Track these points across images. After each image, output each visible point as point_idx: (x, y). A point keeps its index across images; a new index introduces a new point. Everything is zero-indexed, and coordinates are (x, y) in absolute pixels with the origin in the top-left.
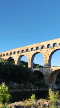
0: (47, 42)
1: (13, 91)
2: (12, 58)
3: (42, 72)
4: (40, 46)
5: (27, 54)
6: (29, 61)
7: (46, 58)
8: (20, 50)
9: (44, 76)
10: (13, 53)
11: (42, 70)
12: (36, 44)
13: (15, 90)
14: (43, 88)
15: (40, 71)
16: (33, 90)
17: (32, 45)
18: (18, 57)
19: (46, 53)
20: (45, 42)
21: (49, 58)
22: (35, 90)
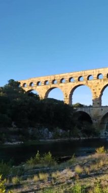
0: (97, 70)
1: (59, 139)
2: (32, 91)
3: (88, 113)
4: (85, 76)
5: (62, 86)
6: (66, 96)
7: (95, 93)
8: (49, 80)
9: (92, 119)
10: (35, 83)
11: (89, 111)
12: (78, 73)
13: (62, 139)
14: (93, 136)
15: (86, 112)
16: (81, 138)
17: (72, 73)
18: (46, 91)
19: (96, 86)
20: (95, 71)
21: (100, 94)
22: (84, 138)
